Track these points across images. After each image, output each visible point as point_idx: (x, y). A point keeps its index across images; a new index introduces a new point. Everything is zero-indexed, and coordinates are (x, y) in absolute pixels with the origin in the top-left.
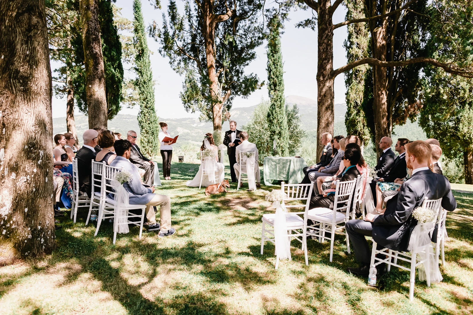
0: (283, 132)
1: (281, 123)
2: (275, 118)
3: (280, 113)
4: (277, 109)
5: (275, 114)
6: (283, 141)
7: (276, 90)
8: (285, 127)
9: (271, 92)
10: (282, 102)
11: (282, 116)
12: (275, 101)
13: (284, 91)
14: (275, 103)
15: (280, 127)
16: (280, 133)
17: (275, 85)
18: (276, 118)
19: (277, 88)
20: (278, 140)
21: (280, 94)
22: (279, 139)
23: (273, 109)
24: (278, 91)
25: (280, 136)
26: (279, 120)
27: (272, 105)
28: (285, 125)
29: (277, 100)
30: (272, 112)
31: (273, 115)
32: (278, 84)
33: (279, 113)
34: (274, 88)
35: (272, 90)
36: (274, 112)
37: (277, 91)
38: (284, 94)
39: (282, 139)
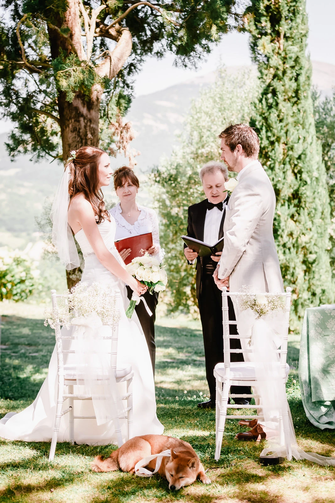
0: (306, 192)
1: (299, 158)
2: (278, 139)
3: (296, 123)
4: (285, 107)
5: (277, 127)
6: (309, 225)
7: (278, 34)
8: (315, 174)
9: (260, 42)
10: (302, 79)
11: (302, 133)
12: (275, 76)
13: (308, 41)
14: (277, 84)
15: (298, 174)
16: (296, 195)
17: (275, 20)
18: (283, 140)
19: (284, 27)
20: (291, 223)
21: (295, 49)
22: (292, 217)
23: (270, 107)
24: (286, 38)
25: (298, 206)
26: (292, 149)
27: (265, 93)
28: (315, 167)
29: (284, 73)
30: (266, 119)
31: (269, 128)
32: (284, 13)
33: (291, 120)
34: (273, 26)
35: (266, 34)
36: (273, 117)
37: (282, 40)
38: (306, 52)
39: (304, 217)
